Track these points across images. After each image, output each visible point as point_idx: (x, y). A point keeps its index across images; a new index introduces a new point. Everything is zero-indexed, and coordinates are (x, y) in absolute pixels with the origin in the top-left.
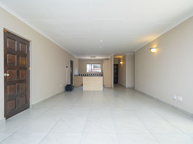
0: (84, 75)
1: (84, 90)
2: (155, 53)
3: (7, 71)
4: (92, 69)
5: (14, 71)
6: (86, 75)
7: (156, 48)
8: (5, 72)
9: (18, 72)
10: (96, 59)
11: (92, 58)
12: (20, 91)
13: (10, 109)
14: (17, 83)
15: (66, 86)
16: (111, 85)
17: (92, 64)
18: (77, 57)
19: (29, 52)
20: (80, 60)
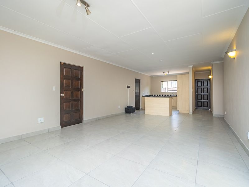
0: (159, 95)
1: (146, 113)
2: (235, 58)
3: (63, 92)
4: (168, 88)
5: (69, 92)
6: (160, 95)
7: (235, 50)
8: (61, 93)
9: (72, 93)
10: (170, 74)
11: (165, 74)
12: (74, 108)
13: (66, 120)
14: (72, 101)
15: (126, 107)
16: (189, 110)
17: (168, 81)
18: (148, 74)
19: (82, 76)
20: (152, 78)
